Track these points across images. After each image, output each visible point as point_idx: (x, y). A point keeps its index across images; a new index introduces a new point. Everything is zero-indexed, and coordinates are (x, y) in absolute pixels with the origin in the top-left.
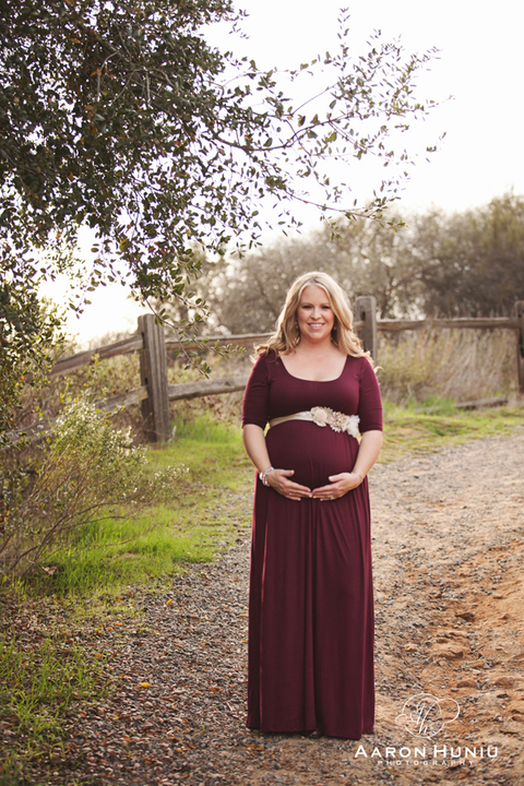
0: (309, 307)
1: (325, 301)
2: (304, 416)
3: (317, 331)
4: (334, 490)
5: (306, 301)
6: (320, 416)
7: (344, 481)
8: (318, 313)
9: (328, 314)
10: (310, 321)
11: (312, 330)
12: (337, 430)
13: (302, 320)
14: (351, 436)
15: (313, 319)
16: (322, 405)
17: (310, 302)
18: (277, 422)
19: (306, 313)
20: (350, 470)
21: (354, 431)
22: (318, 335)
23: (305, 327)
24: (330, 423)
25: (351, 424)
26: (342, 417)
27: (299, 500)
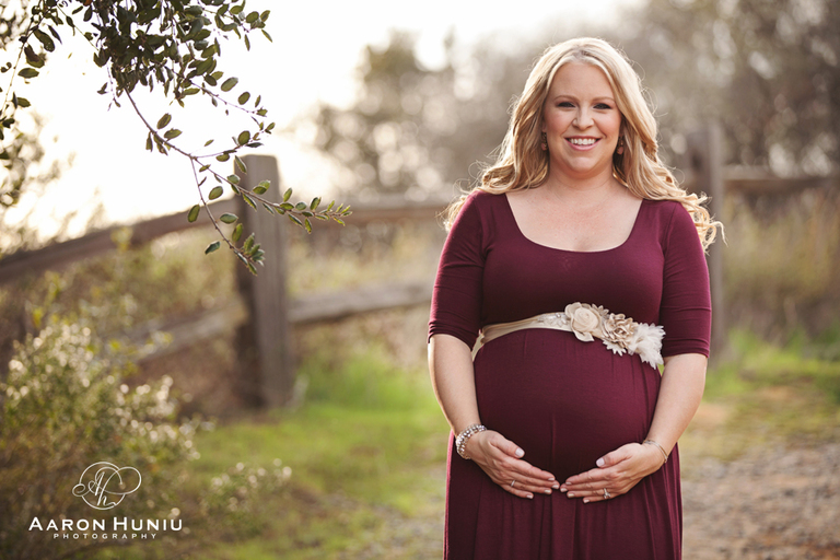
0: (569, 104)
1: (605, 94)
2: (551, 321)
3: (584, 153)
4: (609, 478)
5: (563, 92)
6: (584, 320)
7: (634, 458)
8: (587, 116)
9: (607, 119)
10: (572, 133)
11: (574, 150)
12: (616, 349)
13: (554, 130)
14: (647, 365)
15: (577, 128)
16: (588, 300)
17: (573, 94)
18: (500, 330)
19: (564, 117)
20: (641, 436)
21: (653, 356)
22: (586, 162)
23: (559, 146)
24: (602, 335)
25: (646, 340)
26: (627, 324)
27: (531, 496)
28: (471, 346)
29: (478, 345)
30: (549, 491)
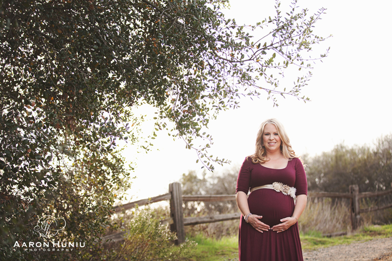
0: (268, 134)
1: (275, 131)
2: (269, 187)
3: (272, 146)
4: (283, 226)
5: (266, 131)
6: (277, 186)
7: (288, 221)
8: (272, 137)
9: (277, 137)
10: (269, 141)
11: (270, 146)
12: (285, 194)
13: (265, 141)
15: (270, 140)
16: (278, 181)
17: (268, 132)
18: (254, 189)
19: (267, 138)
20: (291, 215)
21: (293, 196)
22: (273, 148)
23: (267, 145)
24: (282, 190)
25: (292, 191)
26: (288, 187)
27: (262, 232)
28: (247, 194)
29: (249, 193)
30: (267, 230)
